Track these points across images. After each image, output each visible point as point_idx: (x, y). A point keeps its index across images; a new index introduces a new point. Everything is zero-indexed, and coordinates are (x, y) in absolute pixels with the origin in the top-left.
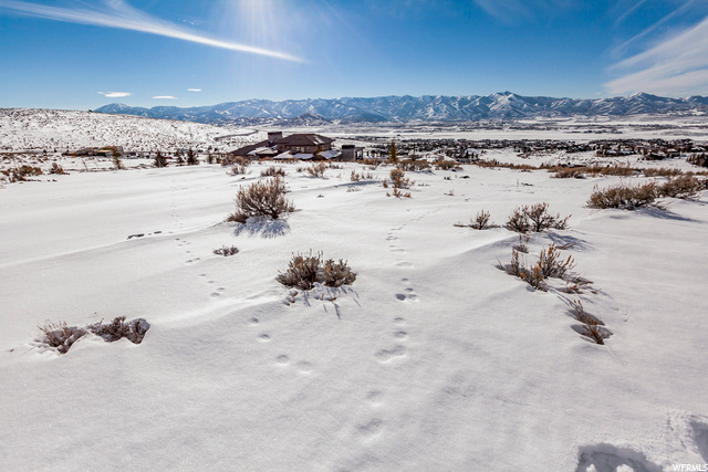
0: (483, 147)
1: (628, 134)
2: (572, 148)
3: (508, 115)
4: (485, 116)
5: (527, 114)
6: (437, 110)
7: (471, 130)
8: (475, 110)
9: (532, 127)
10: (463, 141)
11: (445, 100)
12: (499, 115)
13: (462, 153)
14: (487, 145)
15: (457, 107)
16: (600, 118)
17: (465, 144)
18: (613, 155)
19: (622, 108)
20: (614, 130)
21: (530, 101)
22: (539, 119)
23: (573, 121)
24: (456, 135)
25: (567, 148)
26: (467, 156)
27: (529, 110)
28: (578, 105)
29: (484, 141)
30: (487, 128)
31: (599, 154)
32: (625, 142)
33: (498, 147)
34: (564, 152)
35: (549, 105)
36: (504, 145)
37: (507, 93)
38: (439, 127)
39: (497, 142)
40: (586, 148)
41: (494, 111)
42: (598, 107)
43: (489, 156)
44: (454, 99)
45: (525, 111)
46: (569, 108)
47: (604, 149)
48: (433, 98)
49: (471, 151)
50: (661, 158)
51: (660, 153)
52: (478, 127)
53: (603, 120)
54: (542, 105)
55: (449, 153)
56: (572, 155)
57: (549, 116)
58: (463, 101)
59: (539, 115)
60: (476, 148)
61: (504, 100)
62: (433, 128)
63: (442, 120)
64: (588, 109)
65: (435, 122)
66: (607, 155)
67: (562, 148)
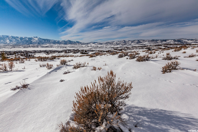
0: (34, 53)
1: (69, 48)
2: (59, 52)
3: (39, 43)
4: (31, 43)
5: (44, 43)
6: (11, 41)
7: (27, 47)
8: (27, 41)
9: (47, 47)
10: (26, 51)
11: (13, 37)
12: (36, 43)
13: (27, 55)
14: (35, 52)
15: (19, 40)
16: (62, 45)
17: (27, 52)
18: (68, 53)
19: (66, 43)
20: (65, 47)
21: (45, 40)
22: (48, 45)
23: (56, 45)
24: (23, 49)
25: (58, 52)
26: (29, 56)
27: (45, 42)
28: (57, 41)
29: (33, 51)
30: (33, 47)
31: (65, 53)
32: (69, 50)
33: (39, 52)
34: (57, 53)
35: (50, 41)
36: (40, 52)
37: (37, 37)
38: (14, 46)
39: (38, 51)
40: (62, 52)
41: (34, 42)
42: (61, 42)
43: (37, 55)
44: (17, 37)
45: (43, 42)
46: (55, 42)
47: (66, 51)
48: (7, 36)
49: (30, 54)
50: (76, 53)
51: (76, 52)
52: (30, 47)
53: (63, 45)
54: (48, 41)
55: (21, 55)
56: (60, 53)
57: (50, 44)
58: (21, 39)
59: (48, 44)
60: (32, 53)
61: (36, 39)
62: (11, 47)
63: (14, 44)
64: (59, 43)
65: (11, 45)
66: (67, 53)
67: (57, 52)
